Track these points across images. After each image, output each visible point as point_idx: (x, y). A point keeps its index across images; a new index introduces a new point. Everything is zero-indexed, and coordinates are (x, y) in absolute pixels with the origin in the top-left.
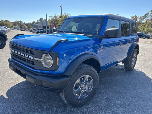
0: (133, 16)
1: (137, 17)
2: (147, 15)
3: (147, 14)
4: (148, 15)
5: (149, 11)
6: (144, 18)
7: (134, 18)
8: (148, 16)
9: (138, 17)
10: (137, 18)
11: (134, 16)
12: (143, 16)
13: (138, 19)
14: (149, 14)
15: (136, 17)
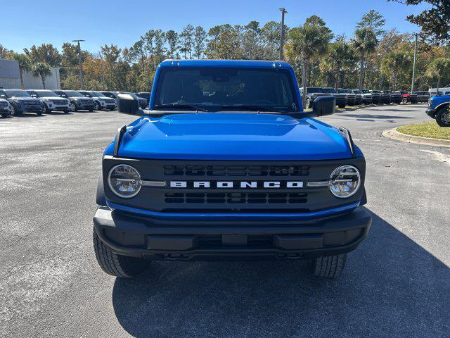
0: (106, 46)
1: (118, 49)
2: (141, 46)
3: (139, 44)
4: (143, 46)
5: (144, 37)
6: (134, 54)
7: (111, 51)
8: (143, 49)
9: (120, 50)
10: (118, 53)
11: (109, 46)
12: (132, 49)
13: (121, 54)
14: (146, 44)
15: (114, 48)
